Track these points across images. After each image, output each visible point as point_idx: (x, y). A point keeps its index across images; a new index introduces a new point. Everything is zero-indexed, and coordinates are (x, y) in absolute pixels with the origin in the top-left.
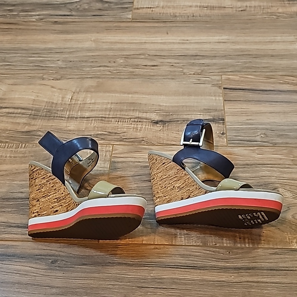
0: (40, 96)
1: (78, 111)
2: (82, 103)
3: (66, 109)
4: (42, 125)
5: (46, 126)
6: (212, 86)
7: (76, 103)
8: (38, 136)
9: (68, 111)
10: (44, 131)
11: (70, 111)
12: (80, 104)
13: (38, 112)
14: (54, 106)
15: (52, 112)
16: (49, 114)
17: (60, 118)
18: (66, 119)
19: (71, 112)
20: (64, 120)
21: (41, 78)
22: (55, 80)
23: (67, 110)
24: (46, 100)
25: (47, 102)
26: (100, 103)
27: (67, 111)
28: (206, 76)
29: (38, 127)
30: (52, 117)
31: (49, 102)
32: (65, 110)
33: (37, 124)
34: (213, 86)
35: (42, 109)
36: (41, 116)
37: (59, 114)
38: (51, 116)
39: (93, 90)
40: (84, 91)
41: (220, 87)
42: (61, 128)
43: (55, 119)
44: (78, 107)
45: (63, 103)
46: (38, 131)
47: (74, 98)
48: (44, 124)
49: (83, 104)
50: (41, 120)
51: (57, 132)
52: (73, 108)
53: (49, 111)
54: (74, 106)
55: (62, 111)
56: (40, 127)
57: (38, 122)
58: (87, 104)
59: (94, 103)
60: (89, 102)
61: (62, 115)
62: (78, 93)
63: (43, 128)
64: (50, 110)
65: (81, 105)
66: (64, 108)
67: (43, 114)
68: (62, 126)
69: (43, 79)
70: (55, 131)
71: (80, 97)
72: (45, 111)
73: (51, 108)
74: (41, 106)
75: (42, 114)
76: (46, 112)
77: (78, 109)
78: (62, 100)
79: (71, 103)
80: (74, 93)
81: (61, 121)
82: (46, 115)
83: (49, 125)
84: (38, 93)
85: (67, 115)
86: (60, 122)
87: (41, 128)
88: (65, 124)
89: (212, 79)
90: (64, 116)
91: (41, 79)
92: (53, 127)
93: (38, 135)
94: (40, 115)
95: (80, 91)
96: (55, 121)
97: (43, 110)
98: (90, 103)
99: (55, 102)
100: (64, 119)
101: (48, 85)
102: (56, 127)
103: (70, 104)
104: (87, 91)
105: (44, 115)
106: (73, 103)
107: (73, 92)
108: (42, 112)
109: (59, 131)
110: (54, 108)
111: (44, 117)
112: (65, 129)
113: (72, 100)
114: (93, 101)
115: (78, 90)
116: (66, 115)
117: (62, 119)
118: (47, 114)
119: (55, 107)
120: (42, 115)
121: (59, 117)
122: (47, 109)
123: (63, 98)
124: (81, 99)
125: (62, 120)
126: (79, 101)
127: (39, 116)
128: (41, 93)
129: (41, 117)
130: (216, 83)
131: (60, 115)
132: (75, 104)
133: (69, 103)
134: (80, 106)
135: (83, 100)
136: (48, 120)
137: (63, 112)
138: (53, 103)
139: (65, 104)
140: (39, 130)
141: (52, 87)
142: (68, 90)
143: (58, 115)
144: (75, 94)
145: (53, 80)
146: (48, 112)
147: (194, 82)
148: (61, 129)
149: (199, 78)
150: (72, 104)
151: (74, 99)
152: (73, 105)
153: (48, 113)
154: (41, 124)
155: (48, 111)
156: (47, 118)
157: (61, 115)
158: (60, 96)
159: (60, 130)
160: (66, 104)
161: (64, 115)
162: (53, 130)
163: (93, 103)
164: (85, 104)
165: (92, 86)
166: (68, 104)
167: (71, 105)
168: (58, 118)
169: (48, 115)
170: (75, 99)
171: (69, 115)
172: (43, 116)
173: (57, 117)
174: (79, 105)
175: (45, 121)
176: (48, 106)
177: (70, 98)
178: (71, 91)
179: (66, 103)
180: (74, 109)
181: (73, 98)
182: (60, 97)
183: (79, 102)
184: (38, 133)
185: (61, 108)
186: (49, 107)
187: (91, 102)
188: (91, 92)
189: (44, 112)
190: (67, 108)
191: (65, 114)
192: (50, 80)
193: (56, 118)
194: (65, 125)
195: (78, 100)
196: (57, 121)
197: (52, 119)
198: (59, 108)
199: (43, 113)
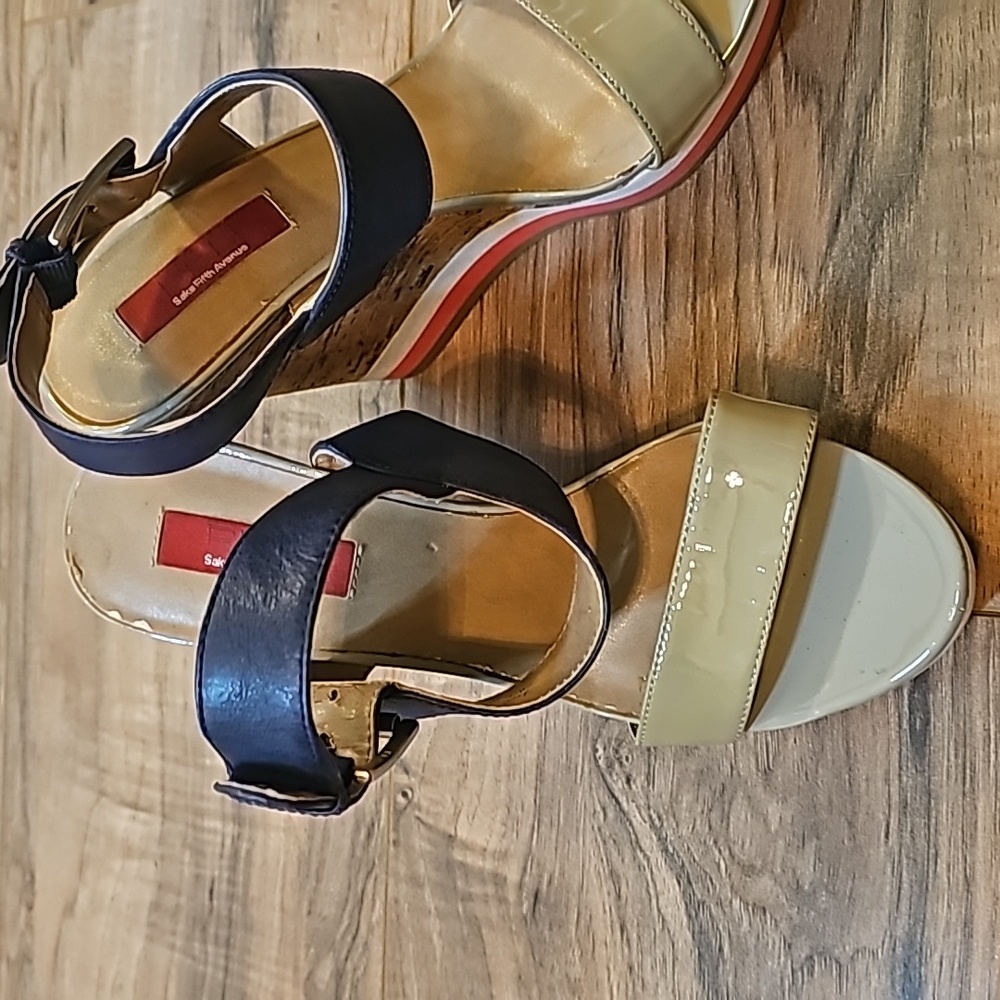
0: (118, 973)
1: (203, 767)
2: (158, 751)
3: (190, 830)
4: (277, 963)
5: (281, 940)
6: (81, 63)
7: (157, 780)
8: (338, 985)
9: (198, 822)
10: (312, 950)
11: (200, 813)
12: (163, 757)
13: (207, 986)
14: (170, 900)
15: (207, 910)
16: (217, 928)
17: (241, 866)
18: (246, 832)
19: (205, 805)
20: (252, 841)
21: (21, 970)
22: (33, 894)
23: (195, 827)
24: (138, 945)
25: (150, 939)
26: (158, 654)
27: (202, 829)
28: (28, 102)
29: (288, 987)
30: (235, 907)
31: (151, 925)
32: (196, 839)
33: (271, 988)
34: (76, 60)
35: (189, 961)
36: (226, 969)
37: (217, 873)
38: (224, 913)
39: (87, 694)
40: (96, 739)
41: (85, 24)
42: (295, 859)
43: (246, 893)
44: (181, 771)
45: (154, 849)
46: (314, 985)
47: (126, 789)
48: (274, 953)
49: (162, 745)
50: (249, 967)
51: (318, 880)
52: (185, 794)
53: (199, 925)
54: (176, 792)
55: (199, 853)
56: (290, 973)
57: (260, 984)
58: (162, 724)
59: (161, 681)
60: (153, 711)
61: (221, 856)
62: (104, 771)
63: (296, 959)
64: (194, 919)
65: (171, 752)
66: (184, 845)
67: (216, 955)
68: (287, 852)
69: (26, 958)
70: (316, 890)
71: (127, 763)
72: (197, 945)
73: (182, 917)
74: (174, 971)
75: (216, 966)
76: (204, 942)
77: (191, 770)
78: (143, 855)
79: (158, 808)
80: (102, 793)
81: (257, 859)
82: (222, 940)
83: (277, 923)
84: (100, 986)
85: (224, 826)
86: (265, 862)
87: (296, 969)
88: (272, 835)
89: (41, 72)
90: (228, 842)
91: (26, 968)
92: (290, 904)
93: (333, 985)
94: (220, 975)
95: (93, 762)
96: (254, 892)
97: (194, 958)
98: (160, 705)
99: (148, 894)
100: (244, 846)
101: (60, 931)
102: (288, 888)
103: (164, 815)
104: (91, 724)
105: (223, 951)
106: (157, 795)
107: (98, 800)
108: (206, 963)
109: (314, 868)
110: (183, 900)
111: (235, 954)
112: (303, 836)
113: (142, 803)
114: (149, 690)
115: (87, 773)
116: (223, 836)
117: (243, 853)
118: (217, 937)
119: (179, 894)
120: (222, 962)
121: (233, 869)
122: (189, 938)
123: (128, 852)
124: (136, 757)
125: (249, 852)
126: (148, 765)
127: (229, 981)
128: (100, 969)
129: (234, 967)
130: (61, 47)
131: (221, 868)
132: (163, 788)
133: (158, 819)
134: (177, 760)
135: (144, 741)
136: (248, 928)
137: (209, 850)
138: (156, 906)
139: (162, 840)
140: (308, 978)
141: (69, 909)
142: (88, 825)
143: (225, 875)
144: (109, 790)
145: (30, 908)
146: (204, 929)
147: (54, 164)
148: (304, 860)
149: (37, 139)
150: (163, 803)
151: (138, 794)
152: (168, 799)
153: (211, 930)
154: (273, 968)
155: (198, 934)
156: (239, 934)
157: (225, 862)
158: (117, 865)
159: (308, 863)
160: (162, 832)
161: (223, 845)
162: (305, 904)
163: (161, 691)
164: (162, 732)
165: (67, 699)
166: (163, 823)
167: (167, 810)
168: (241, 878)
169: (223, 933)
170: (134, 787)
171: (224, 818)
172: (227, 958)
173: (232, 882)
174: (170, 767)
175: (253, 949)
176: (174, 933)
177: (127, 812)
178: (91, 810)
179: (157, 834)
180: (189, 790)
181: (130, 798)
182: (123, 868)
183: (154, 764)
184: (322, 986)
185: (182, 863)
186: (181, 928)
187: (154, 698)
188: (98, 701)
189: (206, 953)
190: (181, 827)
191: (219, 839)
192: (29, 925)
193: (240, 890)
194: (282, 835)
195: (142, 768)
196: (255, 881)
197: (245, 906)
198: (181, 872)
199: (211, 959)
